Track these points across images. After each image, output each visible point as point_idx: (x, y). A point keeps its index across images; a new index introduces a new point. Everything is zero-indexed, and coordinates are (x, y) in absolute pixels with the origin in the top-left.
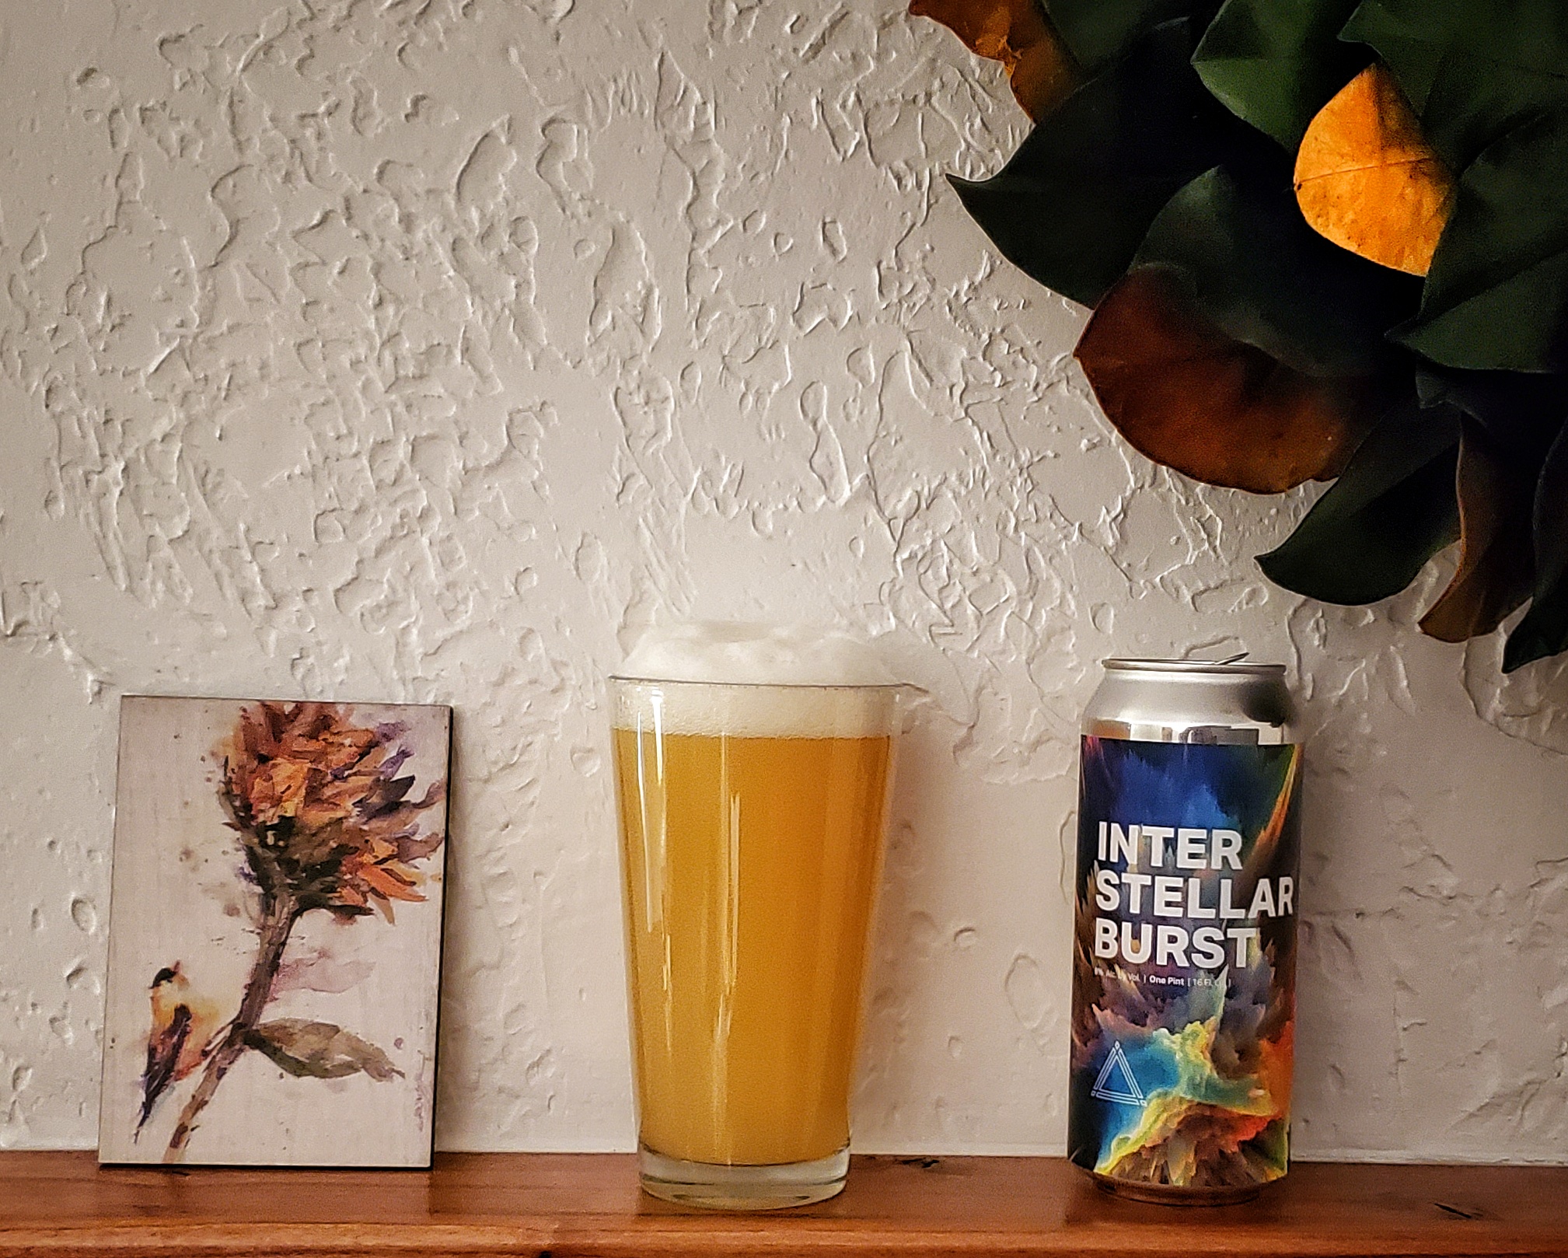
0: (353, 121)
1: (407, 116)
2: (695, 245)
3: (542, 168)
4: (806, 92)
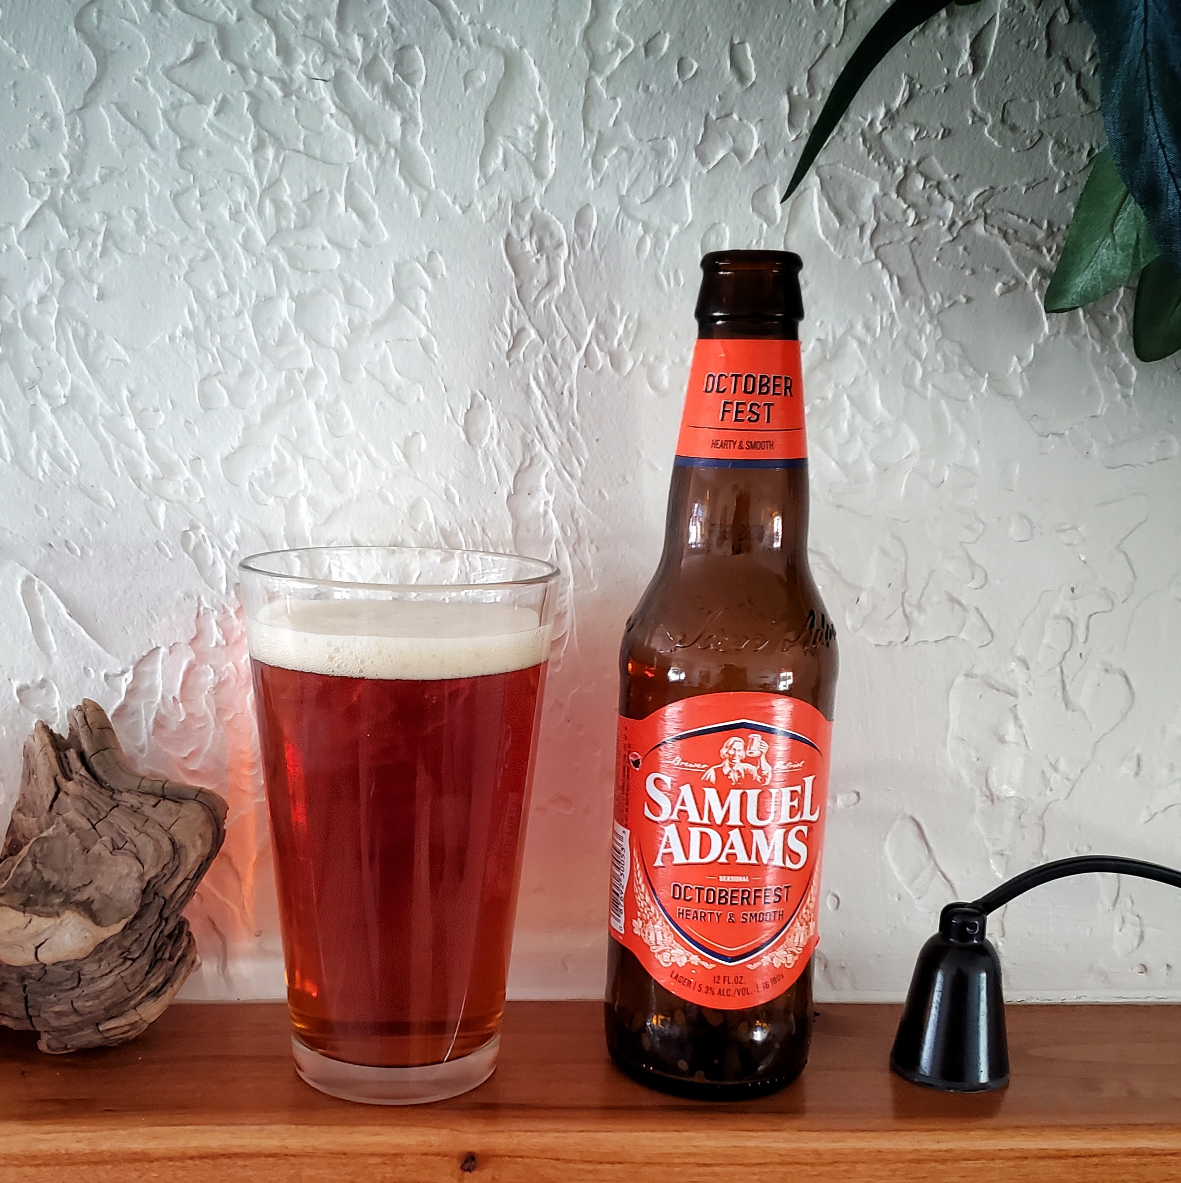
2: (593, 73)
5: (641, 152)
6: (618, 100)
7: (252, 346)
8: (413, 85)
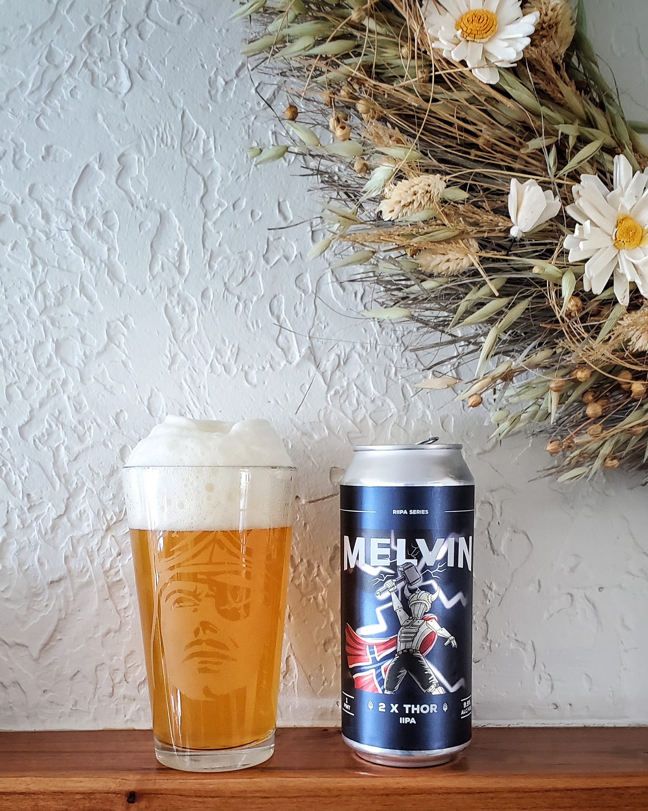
0: (14, 162)
1: (43, 157)
2: (206, 220)
3: (119, 182)
4: (266, 127)
5: (234, 260)
6: (221, 233)
7: (33, 368)
8: (113, 231)
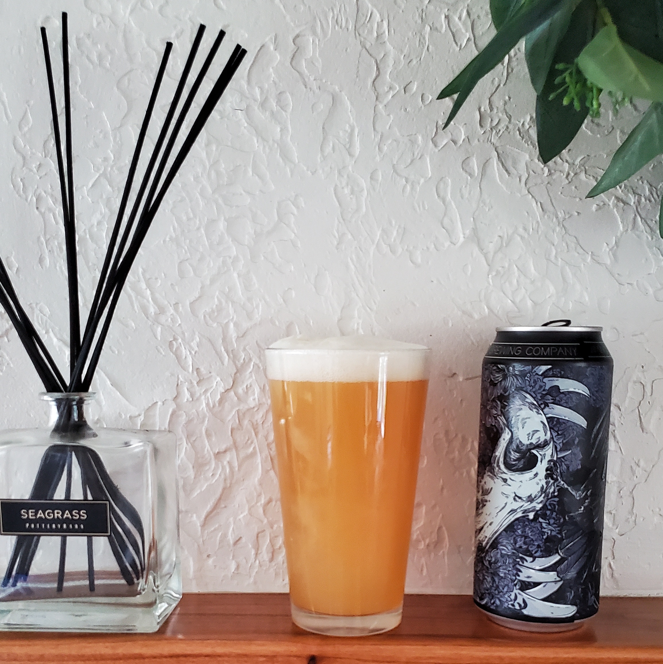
2: (378, 103)
3: (293, 63)
4: (439, 11)
5: (403, 142)
6: (391, 116)
7: (206, 245)
